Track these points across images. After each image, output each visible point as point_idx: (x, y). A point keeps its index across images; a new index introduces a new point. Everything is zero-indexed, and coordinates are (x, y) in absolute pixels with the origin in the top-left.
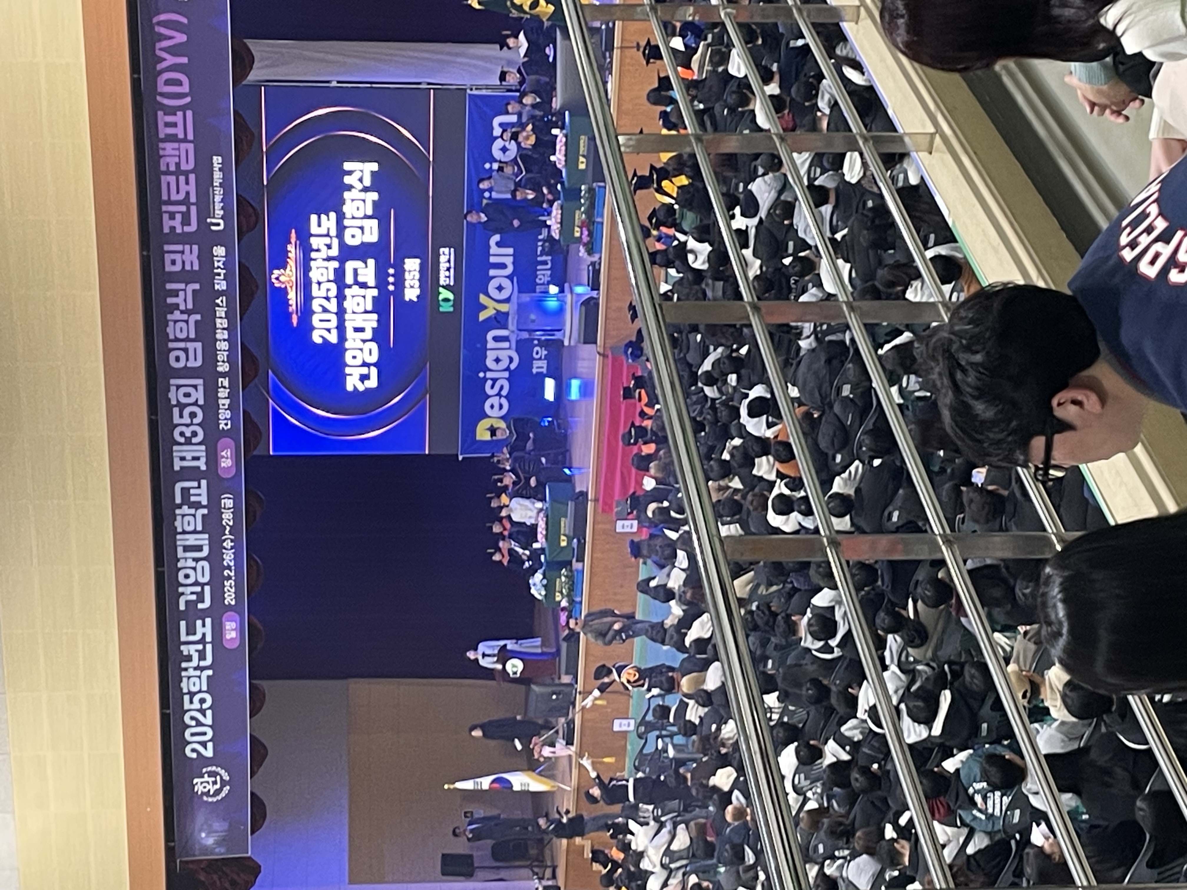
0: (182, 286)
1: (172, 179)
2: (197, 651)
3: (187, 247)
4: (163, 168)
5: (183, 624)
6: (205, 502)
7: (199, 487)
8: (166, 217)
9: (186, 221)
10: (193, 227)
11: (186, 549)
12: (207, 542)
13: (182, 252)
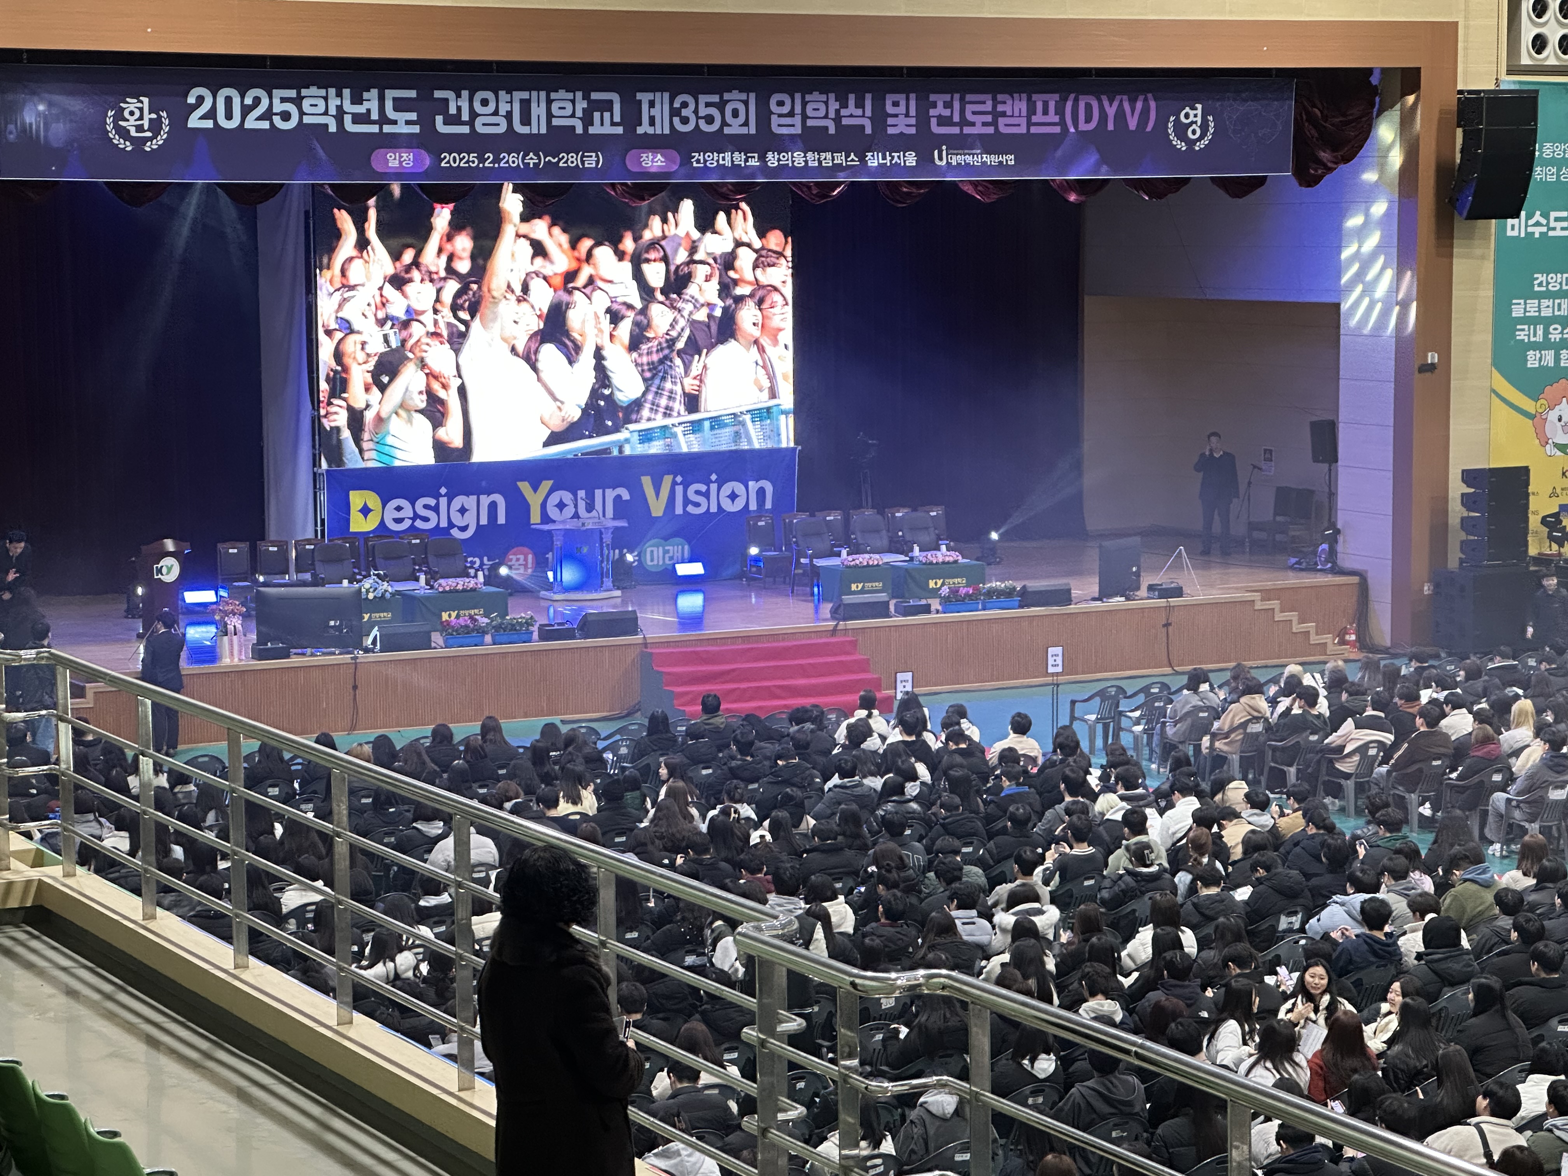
0: (868, 113)
1: (988, 106)
2: (369, 111)
3: (913, 121)
4: (1000, 97)
5: (412, 94)
6: (592, 130)
7: (613, 124)
8: (947, 97)
9: (943, 121)
10: (936, 129)
11: (526, 105)
12: (535, 131)
13: (907, 115)
